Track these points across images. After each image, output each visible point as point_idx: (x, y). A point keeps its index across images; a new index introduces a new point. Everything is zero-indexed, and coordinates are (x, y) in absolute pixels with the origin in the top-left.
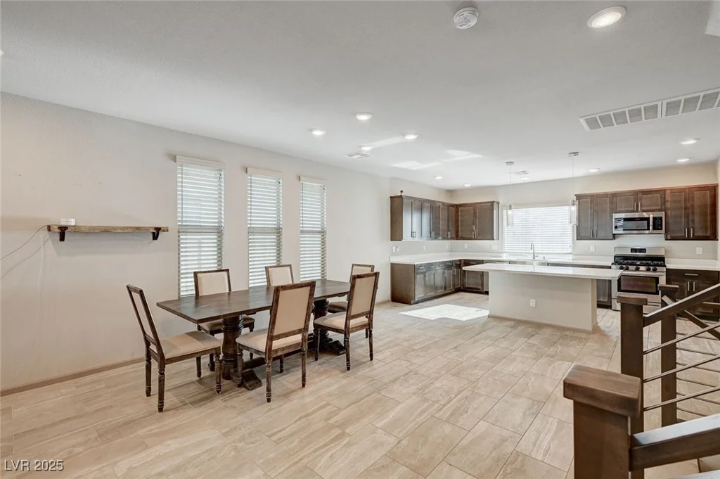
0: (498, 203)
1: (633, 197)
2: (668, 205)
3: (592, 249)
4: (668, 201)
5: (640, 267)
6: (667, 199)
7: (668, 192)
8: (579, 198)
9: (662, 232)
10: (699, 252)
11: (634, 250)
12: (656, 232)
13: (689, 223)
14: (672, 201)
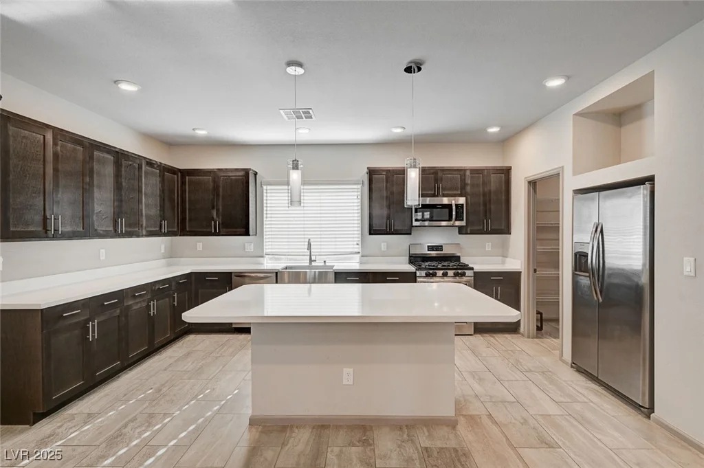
0: (256, 174)
1: (432, 175)
2: (468, 189)
3: (384, 247)
4: (467, 184)
5: (448, 271)
6: (466, 182)
7: (468, 173)
8: (372, 172)
9: (463, 223)
10: (488, 248)
11: (431, 248)
12: (458, 223)
13: (487, 213)
14: (473, 186)
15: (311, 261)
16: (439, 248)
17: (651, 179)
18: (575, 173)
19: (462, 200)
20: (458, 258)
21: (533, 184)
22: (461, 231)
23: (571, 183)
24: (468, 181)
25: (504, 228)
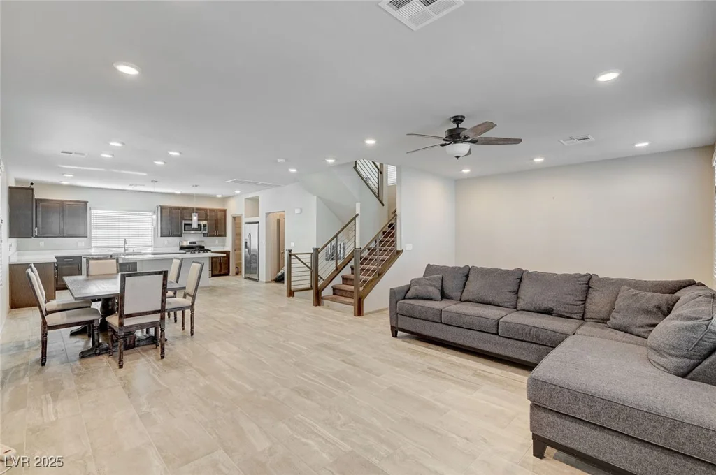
1: (192, 211)
2: (208, 217)
7: (208, 211)
8: (162, 208)
9: (206, 232)
10: (217, 242)
11: (190, 243)
12: (204, 232)
13: (216, 227)
14: (210, 216)
15: (125, 250)
16: (195, 243)
17: (258, 222)
18: (245, 217)
19: (204, 222)
20: (203, 247)
21: (234, 218)
22: (205, 235)
23: (244, 220)
24: (208, 214)
25: (223, 234)
